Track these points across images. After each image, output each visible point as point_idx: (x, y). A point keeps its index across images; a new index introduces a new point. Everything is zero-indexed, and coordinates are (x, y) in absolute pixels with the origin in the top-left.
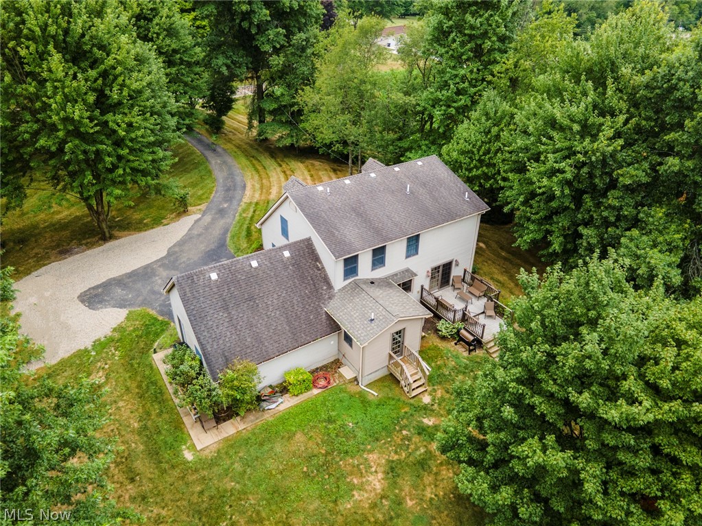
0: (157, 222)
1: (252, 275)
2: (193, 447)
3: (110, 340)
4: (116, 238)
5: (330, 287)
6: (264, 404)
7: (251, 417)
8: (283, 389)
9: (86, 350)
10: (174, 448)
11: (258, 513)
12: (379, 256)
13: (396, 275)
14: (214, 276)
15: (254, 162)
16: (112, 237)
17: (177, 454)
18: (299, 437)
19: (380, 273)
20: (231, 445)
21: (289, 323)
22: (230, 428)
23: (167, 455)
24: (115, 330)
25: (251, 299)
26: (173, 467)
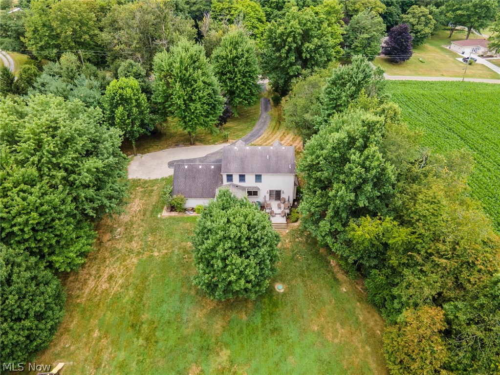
0: (214, 143)
1: (198, 170)
2: (161, 214)
3: (166, 179)
4: (197, 145)
5: (222, 183)
6: (186, 212)
7: (181, 213)
8: (193, 210)
9: (158, 179)
10: (157, 213)
11: (163, 235)
12: (242, 178)
13: (250, 187)
14: (186, 167)
15: (278, 125)
16: (194, 144)
17: (157, 215)
18: (188, 224)
19: (242, 184)
20: (171, 218)
21: (202, 189)
22: (173, 214)
23: (154, 213)
24: (169, 176)
25: (194, 178)
26: (154, 217)
